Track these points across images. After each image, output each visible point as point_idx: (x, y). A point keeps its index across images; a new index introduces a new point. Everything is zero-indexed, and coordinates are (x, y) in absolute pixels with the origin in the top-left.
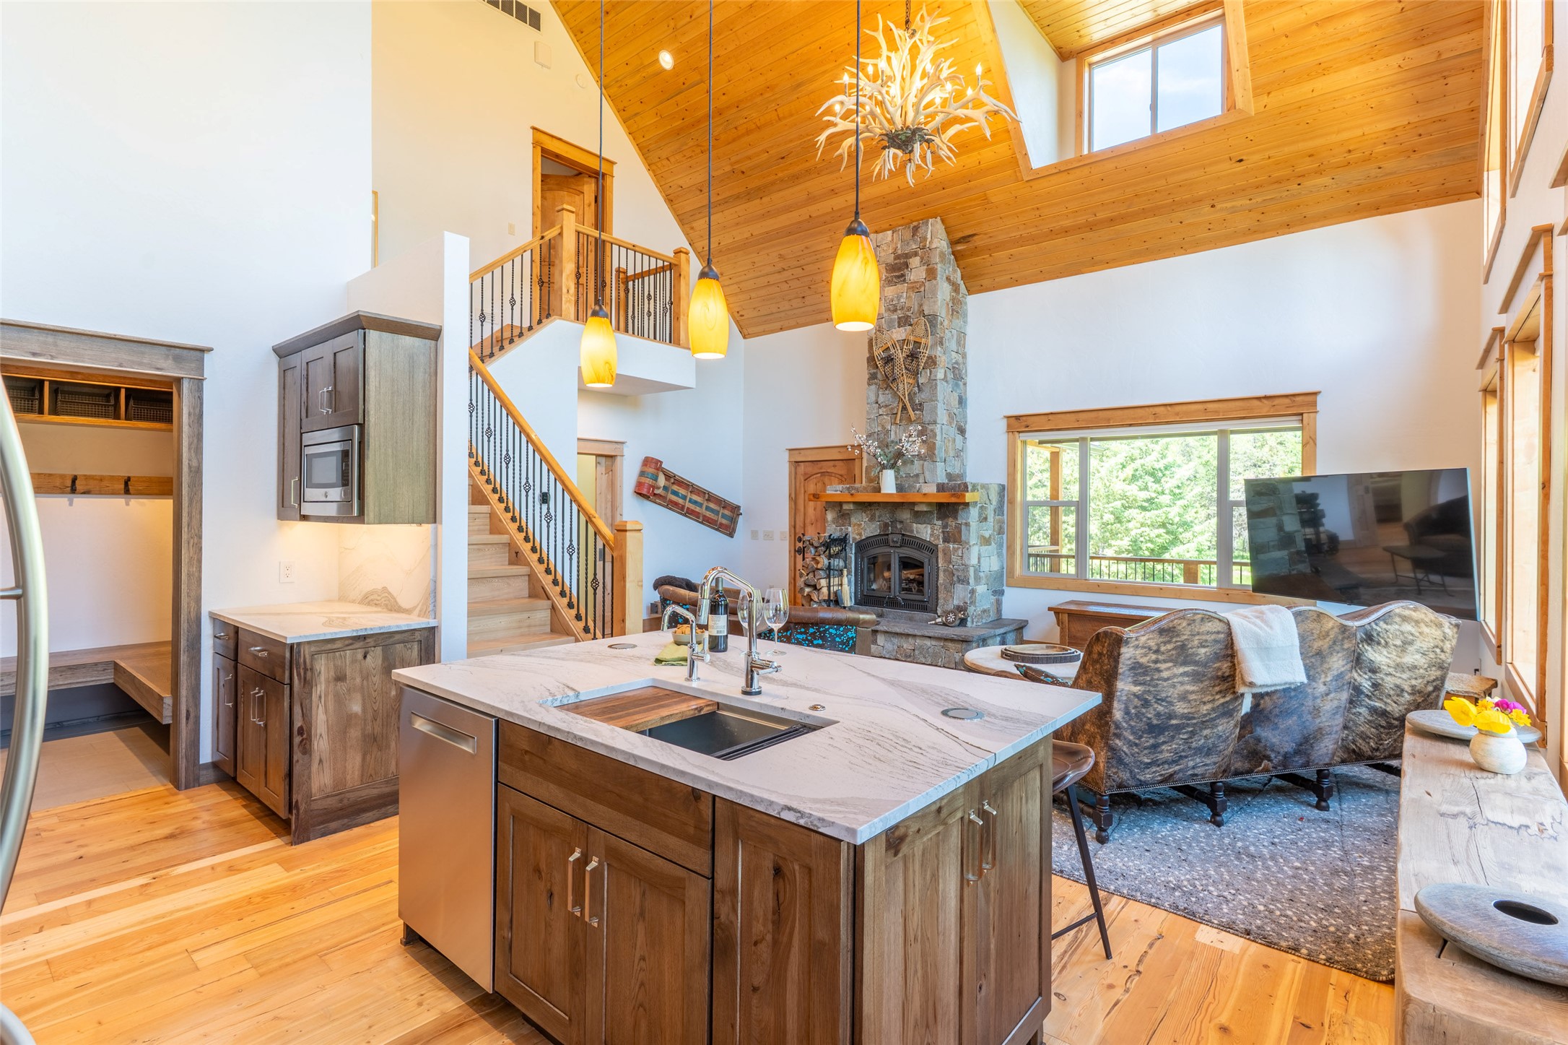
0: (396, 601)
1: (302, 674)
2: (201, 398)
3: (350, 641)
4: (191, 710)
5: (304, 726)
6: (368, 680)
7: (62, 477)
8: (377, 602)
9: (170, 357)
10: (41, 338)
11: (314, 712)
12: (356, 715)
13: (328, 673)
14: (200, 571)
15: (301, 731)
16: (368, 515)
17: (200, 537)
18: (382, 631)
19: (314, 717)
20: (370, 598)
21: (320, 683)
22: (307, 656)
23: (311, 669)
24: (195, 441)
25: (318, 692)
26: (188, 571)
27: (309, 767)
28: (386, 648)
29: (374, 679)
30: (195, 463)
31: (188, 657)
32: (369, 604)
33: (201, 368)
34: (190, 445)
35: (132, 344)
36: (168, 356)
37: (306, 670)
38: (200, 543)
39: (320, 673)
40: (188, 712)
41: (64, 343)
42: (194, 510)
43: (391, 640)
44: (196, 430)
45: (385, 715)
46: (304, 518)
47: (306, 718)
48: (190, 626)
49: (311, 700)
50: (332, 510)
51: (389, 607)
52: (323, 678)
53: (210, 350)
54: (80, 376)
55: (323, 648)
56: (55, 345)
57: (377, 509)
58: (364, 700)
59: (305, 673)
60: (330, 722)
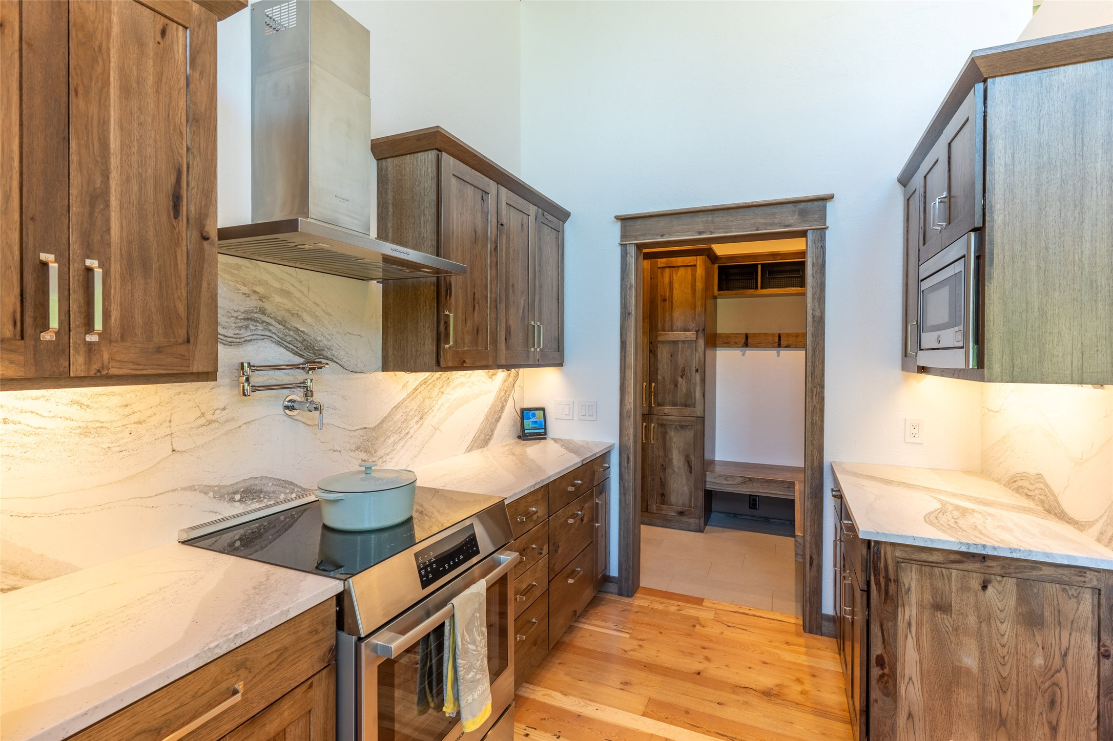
0: (1057, 501)
1: (883, 585)
2: (823, 248)
3: (958, 557)
4: (814, 556)
5: (885, 657)
6: (989, 625)
7: (773, 335)
8: (1030, 493)
9: (797, 213)
10: (704, 219)
11: (900, 642)
12: (968, 671)
13: (922, 593)
14: (822, 421)
15: (881, 662)
16: (990, 368)
17: (823, 387)
18: (1014, 555)
19: (900, 650)
20: (1020, 483)
21: (910, 605)
22: (890, 562)
23: (897, 581)
24: (818, 291)
25: (907, 617)
26: (812, 419)
27: (894, 716)
28: (1024, 585)
29: (1003, 627)
30: (818, 314)
31: (811, 504)
32: (1017, 490)
33: (823, 218)
34: (814, 295)
35: (765, 208)
36: (794, 212)
37: (888, 580)
38: (823, 392)
39: (909, 589)
40: (811, 557)
41: (719, 219)
42: (817, 360)
43: (1034, 573)
44: (819, 280)
45: (1022, 691)
46: (923, 370)
47: (888, 647)
48: (813, 474)
49: (896, 625)
50: (957, 360)
51: (1047, 506)
52: (914, 597)
53: (831, 197)
54: (779, 257)
55: (913, 557)
56: (713, 222)
57: (1007, 358)
58: (982, 653)
59: (887, 585)
60: (925, 666)
